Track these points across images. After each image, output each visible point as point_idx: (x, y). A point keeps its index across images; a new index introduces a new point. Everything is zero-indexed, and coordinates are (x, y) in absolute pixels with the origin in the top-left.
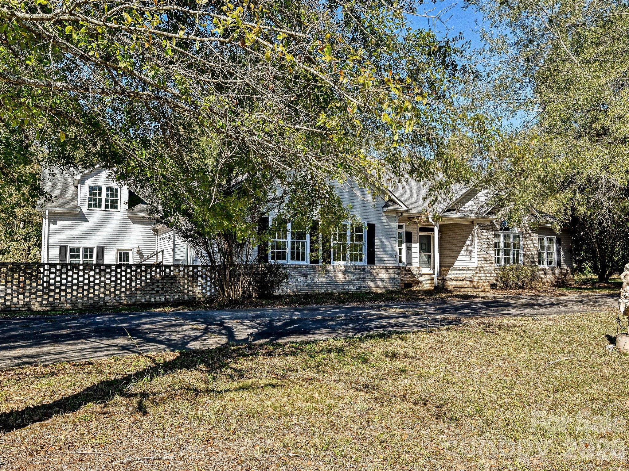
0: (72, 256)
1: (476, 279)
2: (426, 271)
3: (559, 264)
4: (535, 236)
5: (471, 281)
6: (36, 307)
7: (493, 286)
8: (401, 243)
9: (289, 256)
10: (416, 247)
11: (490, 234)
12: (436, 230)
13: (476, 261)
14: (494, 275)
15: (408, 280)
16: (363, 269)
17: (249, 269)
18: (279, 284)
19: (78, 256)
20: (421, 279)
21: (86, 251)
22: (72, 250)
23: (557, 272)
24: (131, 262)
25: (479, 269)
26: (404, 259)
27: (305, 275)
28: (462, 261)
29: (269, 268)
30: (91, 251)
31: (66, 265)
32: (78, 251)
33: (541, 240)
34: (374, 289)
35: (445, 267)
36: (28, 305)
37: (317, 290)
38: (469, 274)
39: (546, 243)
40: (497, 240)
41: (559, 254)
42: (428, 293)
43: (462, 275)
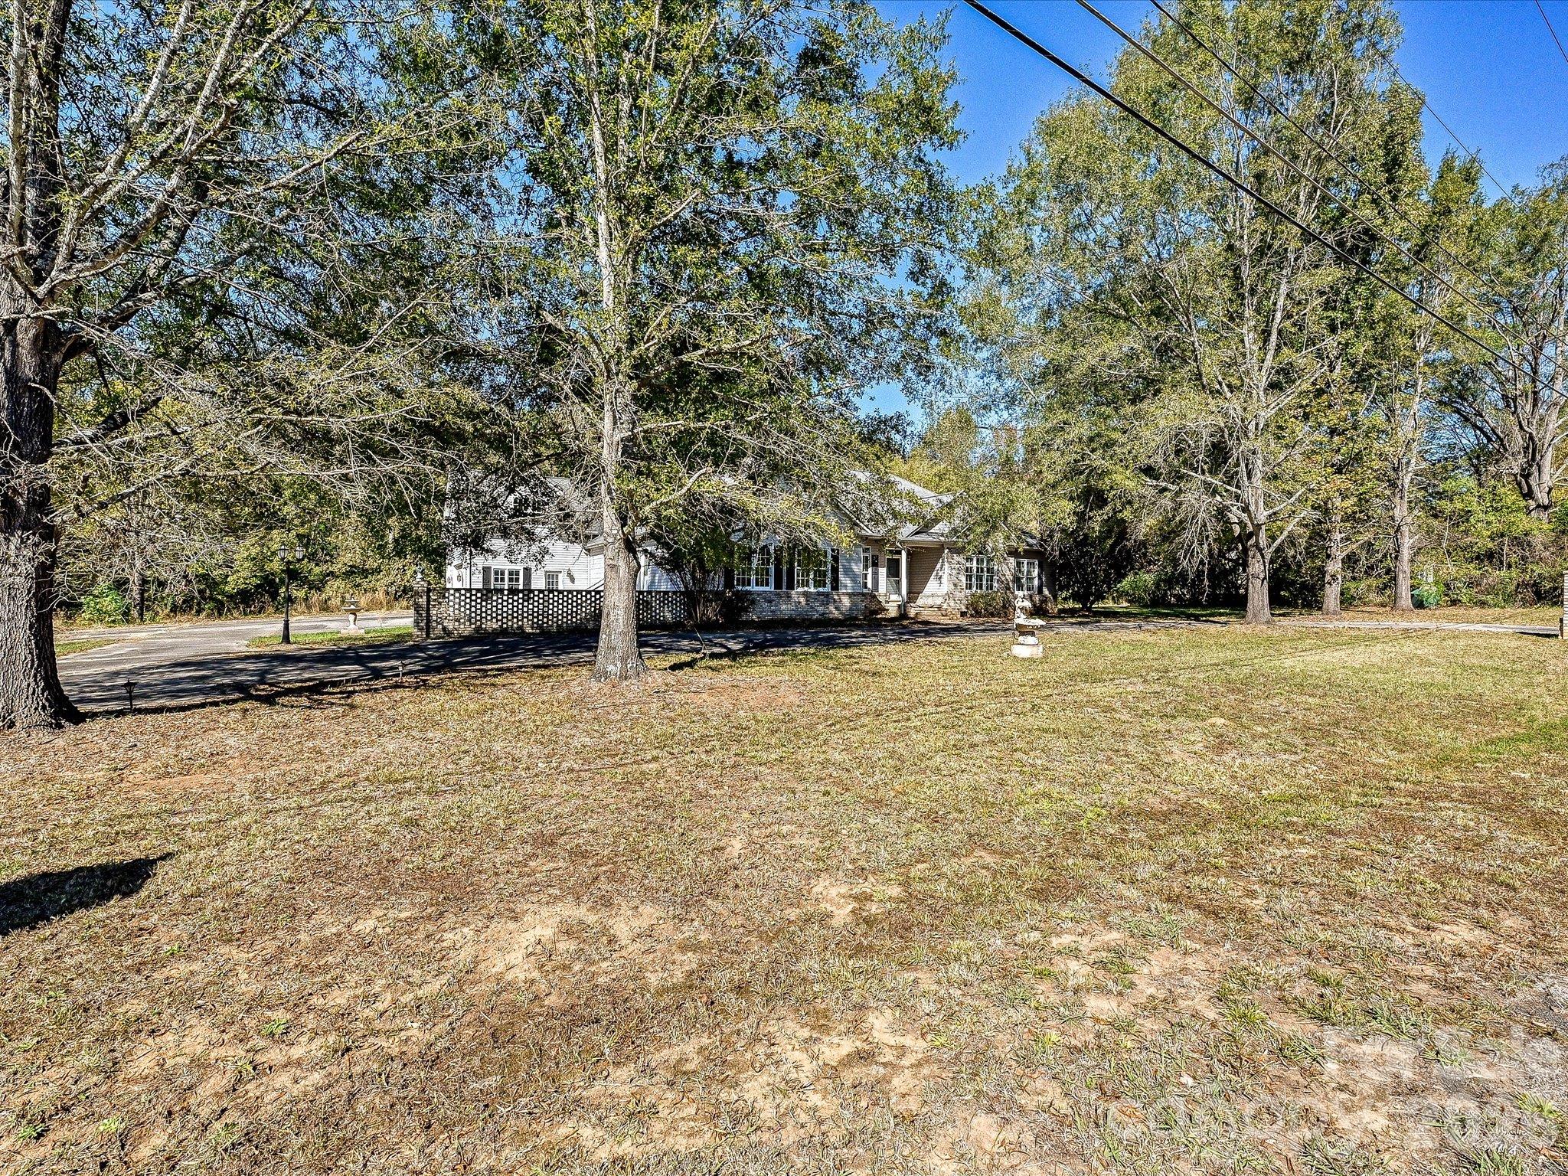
0: (496, 580)
1: (945, 606)
2: (894, 597)
3: (1040, 591)
4: (1012, 560)
5: (939, 608)
6: (528, 630)
7: (963, 614)
8: (866, 567)
9: (753, 582)
10: (883, 572)
11: (961, 559)
12: (904, 554)
13: (946, 587)
14: (964, 602)
15: (874, 607)
16: (827, 595)
17: (718, 595)
18: (746, 610)
19: (503, 580)
20: (887, 606)
21: (511, 573)
22: (496, 573)
23: (1037, 599)
24: (561, 588)
25: (948, 596)
26: (869, 585)
27: (770, 602)
28: (932, 586)
29: (737, 593)
30: (517, 574)
31: (489, 591)
32: (503, 573)
33: (1019, 564)
34: (836, 614)
35: (913, 594)
36: (521, 628)
37: (780, 616)
38: (939, 601)
39: (1025, 569)
40: (968, 565)
41: (1040, 578)
42: (892, 620)
43: (930, 601)
